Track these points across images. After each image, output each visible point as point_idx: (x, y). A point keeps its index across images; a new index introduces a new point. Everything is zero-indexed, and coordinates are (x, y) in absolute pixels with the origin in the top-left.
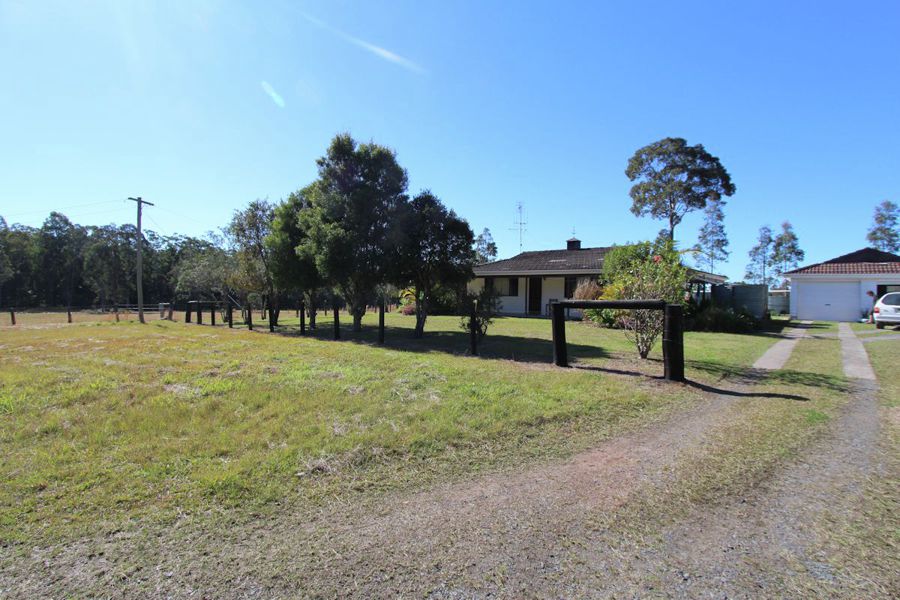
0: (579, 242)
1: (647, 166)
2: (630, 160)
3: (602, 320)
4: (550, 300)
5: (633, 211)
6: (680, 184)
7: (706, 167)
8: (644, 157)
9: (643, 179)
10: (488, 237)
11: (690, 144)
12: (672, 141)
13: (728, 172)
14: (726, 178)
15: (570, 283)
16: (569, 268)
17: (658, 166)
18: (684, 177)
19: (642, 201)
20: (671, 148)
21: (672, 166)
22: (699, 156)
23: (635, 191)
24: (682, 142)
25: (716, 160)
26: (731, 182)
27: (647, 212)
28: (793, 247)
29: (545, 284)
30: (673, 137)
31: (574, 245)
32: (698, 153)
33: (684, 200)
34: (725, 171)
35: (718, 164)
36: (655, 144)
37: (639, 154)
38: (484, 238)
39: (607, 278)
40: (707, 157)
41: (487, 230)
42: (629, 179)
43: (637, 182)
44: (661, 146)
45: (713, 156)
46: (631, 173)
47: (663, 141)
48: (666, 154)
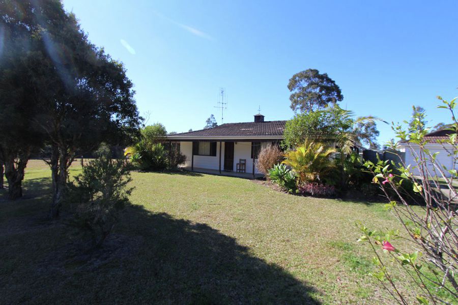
0: (263, 117)
1: (299, 84)
2: (290, 80)
3: (283, 183)
4: (240, 160)
5: (291, 107)
6: (316, 94)
7: (329, 85)
8: (297, 78)
9: (296, 91)
10: (213, 120)
11: (321, 73)
12: (312, 70)
13: (340, 88)
14: (339, 92)
15: (256, 146)
16: (255, 134)
17: (304, 84)
18: (317, 90)
19: (296, 102)
20: (311, 74)
21: (311, 84)
22: (325, 79)
23: (292, 97)
24: (317, 72)
25: (333, 82)
26: (341, 94)
27: (298, 108)
28: (373, 129)
29: (237, 147)
30: (312, 69)
31: (259, 118)
32: (324, 77)
33: (317, 104)
34: (339, 87)
35: (334, 84)
36: (303, 72)
37: (295, 77)
38: (211, 120)
39: (288, 143)
40: (329, 80)
41: (213, 115)
42: (289, 90)
43: (293, 92)
44: (306, 73)
45: (333, 80)
46: (291, 87)
47: (307, 70)
48: (308, 78)
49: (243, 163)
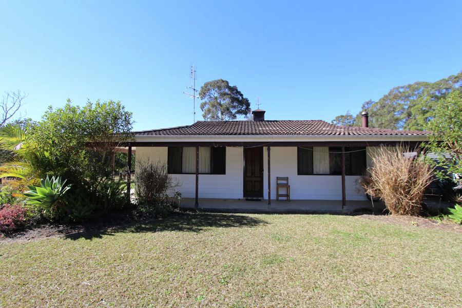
1: (210, 92)
2: (202, 87)
4: (278, 179)
8: (209, 87)
9: (206, 100)
11: (231, 85)
12: (223, 81)
13: (249, 102)
14: (247, 105)
17: (215, 94)
21: (224, 94)
22: (235, 92)
23: (202, 106)
24: (227, 83)
32: (234, 90)
34: (248, 100)
37: (206, 85)
40: (238, 93)
42: (200, 98)
43: (204, 101)
44: (218, 82)
45: (242, 93)
46: (203, 94)
47: (219, 80)
48: (219, 87)
49: (283, 183)
